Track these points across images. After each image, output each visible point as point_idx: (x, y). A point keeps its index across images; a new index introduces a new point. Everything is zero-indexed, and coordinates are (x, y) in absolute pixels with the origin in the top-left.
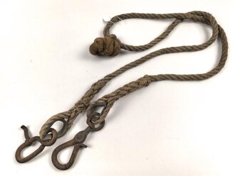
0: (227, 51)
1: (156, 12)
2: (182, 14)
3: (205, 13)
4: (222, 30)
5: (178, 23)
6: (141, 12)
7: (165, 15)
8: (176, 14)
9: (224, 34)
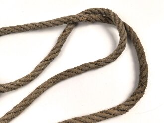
0: (145, 59)
1: (37, 20)
2: (73, 17)
3: (103, 9)
4: (130, 28)
5: (71, 30)
6: (15, 24)
7: (50, 22)
8: (64, 18)
9: (134, 34)
